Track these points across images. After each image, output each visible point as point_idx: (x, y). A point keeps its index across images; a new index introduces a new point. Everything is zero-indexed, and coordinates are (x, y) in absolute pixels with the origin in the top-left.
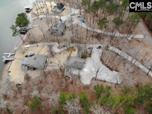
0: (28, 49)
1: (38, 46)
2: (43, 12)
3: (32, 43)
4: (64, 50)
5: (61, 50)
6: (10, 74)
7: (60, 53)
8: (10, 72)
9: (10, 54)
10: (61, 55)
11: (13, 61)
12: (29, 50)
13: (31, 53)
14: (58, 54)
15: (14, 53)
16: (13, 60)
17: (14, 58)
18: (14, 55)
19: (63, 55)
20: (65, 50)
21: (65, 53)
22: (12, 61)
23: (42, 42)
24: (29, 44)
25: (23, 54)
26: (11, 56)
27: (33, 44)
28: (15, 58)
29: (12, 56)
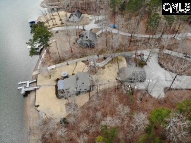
0: (54, 71)
1: (68, 65)
2: (56, 24)
3: (57, 62)
4: (107, 62)
5: (103, 63)
6: (38, 109)
7: (104, 68)
8: (38, 106)
9: (28, 82)
10: (105, 69)
11: (37, 91)
12: (56, 71)
13: (65, 74)
14: (101, 69)
15: (35, 79)
16: (38, 89)
17: (37, 86)
18: (36, 82)
19: (108, 69)
20: (109, 62)
21: (110, 66)
22: (35, 90)
23: (71, 59)
24: (54, 65)
25: (50, 78)
26: (30, 85)
27: (59, 63)
28: (39, 85)
29: (32, 84)
